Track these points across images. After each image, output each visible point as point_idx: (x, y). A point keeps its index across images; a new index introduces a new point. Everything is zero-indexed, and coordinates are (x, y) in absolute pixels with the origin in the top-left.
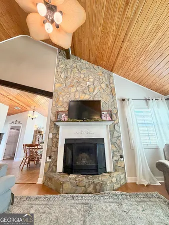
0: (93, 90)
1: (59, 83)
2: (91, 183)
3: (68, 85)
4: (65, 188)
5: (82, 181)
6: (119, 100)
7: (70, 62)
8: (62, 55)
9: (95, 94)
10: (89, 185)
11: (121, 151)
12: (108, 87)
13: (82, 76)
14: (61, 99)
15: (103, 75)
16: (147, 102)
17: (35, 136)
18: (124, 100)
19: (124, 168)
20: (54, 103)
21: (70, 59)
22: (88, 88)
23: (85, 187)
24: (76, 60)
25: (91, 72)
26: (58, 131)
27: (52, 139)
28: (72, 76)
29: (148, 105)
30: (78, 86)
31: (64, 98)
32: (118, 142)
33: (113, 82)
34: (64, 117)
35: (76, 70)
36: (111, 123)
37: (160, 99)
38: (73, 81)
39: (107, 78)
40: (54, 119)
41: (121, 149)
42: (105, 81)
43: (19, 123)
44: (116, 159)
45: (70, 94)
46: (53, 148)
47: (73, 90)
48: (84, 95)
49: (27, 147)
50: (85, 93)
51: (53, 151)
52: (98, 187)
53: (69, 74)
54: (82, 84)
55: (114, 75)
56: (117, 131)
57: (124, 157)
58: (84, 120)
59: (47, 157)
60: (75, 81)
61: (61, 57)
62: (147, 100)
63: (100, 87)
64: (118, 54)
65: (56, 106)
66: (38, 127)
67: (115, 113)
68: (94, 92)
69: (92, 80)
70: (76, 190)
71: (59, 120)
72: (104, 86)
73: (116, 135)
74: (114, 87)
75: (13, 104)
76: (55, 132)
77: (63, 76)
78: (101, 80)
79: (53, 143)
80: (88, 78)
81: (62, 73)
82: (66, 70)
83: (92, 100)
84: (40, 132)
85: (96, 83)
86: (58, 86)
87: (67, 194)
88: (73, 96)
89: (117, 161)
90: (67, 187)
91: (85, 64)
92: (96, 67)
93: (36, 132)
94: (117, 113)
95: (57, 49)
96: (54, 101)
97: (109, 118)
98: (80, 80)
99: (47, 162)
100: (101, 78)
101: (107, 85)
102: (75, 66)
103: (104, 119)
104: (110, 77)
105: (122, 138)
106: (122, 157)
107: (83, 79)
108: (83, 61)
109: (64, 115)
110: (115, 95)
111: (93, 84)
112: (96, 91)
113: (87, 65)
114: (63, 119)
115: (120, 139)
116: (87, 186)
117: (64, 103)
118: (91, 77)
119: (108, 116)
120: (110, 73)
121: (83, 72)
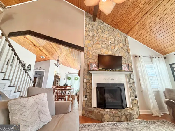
0: (114, 48)
1: (88, 40)
2: (123, 114)
3: (95, 42)
4: (105, 118)
5: (116, 113)
6: (132, 56)
7: (96, 24)
8: (88, 17)
9: (115, 50)
10: (122, 115)
11: (135, 93)
12: (124, 46)
13: (106, 36)
14: (91, 53)
15: (121, 36)
16: (151, 59)
17: (55, 80)
18: (136, 56)
19: (137, 104)
20: (86, 56)
21: (95, 21)
22: (110, 46)
23: (119, 117)
24: (100, 23)
25: (112, 33)
27: (86, 83)
28: (98, 35)
29: (152, 61)
30: (102, 44)
31: (93, 52)
32: (133, 86)
33: (128, 42)
34: (95, 67)
35: (100, 30)
36: (128, 73)
37: (160, 57)
38: (99, 39)
39: (123, 39)
40: (86, 68)
41: (135, 91)
42: (122, 41)
43: (43, 69)
44: (132, 98)
45: (97, 49)
46: (87, 90)
47: (99, 46)
48: (108, 51)
49: (58, 89)
50: (108, 49)
51: (87, 92)
52: (128, 117)
53: (95, 33)
54: (105, 42)
55: (128, 37)
56: (132, 79)
58: (110, 70)
59: (83, 97)
60: (100, 39)
61: (88, 19)
62: (151, 57)
63: (119, 46)
64: (138, 22)
65: (88, 58)
66: (57, 73)
67: (130, 65)
68: (115, 49)
69: (113, 40)
70: (114, 119)
71: (91, 69)
72: (121, 44)
73: (131, 81)
74: (129, 46)
75: (41, 53)
76: (88, 78)
77: (91, 34)
78: (119, 40)
79: (87, 86)
80: (110, 38)
81: (89, 32)
82: (92, 30)
85: (116, 42)
86: (87, 42)
87: (108, 122)
88: (100, 51)
89: (133, 100)
90: (107, 117)
91: (107, 26)
92: (115, 29)
94: (132, 65)
95: (84, 11)
96: (85, 54)
98: (104, 39)
99: (83, 100)
100: (119, 38)
101: (123, 44)
102: (99, 27)
104: (126, 38)
105: (136, 84)
106: (136, 97)
107: (106, 38)
108: (105, 24)
109: (95, 65)
110: (130, 52)
111: (113, 43)
112: (116, 48)
113: (108, 27)
114: (94, 68)
115: (134, 84)
116: (120, 116)
117: (93, 56)
118: (112, 37)
119: (126, 67)
120: (125, 35)
121: (105, 33)
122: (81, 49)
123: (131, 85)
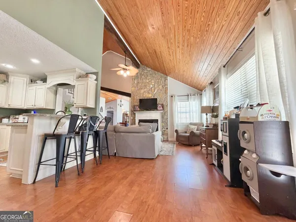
3: (139, 88)
6: (169, 96)
7: (140, 70)
9: (155, 93)
13: (148, 81)
14: (135, 97)
15: (161, 78)
17: (123, 118)
18: (172, 96)
19: (168, 134)
20: (132, 100)
21: (139, 68)
22: (151, 89)
24: (144, 68)
25: (153, 77)
26: (135, 115)
27: (133, 119)
28: (141, 81)
29: (188, 99)
30: (145, 88)
31: (137, 97)
33: (167, 83)
34: (138, 108)
35: (144, 76)
36: (162, 111)
37: (196, 94)
39: (163, 81)
40: (133, 109)
41: (167, 125)
42: (161, 83)
44: (163, 129)
45: (140, 94)
47: (142, 91)
50: (149, 93)
53: (139, 80)
54: (147, 87)
55: (169, 78)
57: (169, 129)
58: (147, 110)
60: (143, 84)
63: (158, 88)
65: (133, 102)
67: (166, 104)
68: (154, 91)
69: (154, 83)
72: (161, 87)
73: (165, 117)
74: (167, 87)
76: (134, 116)
77: (136, 82)
78: (159, 83)
79: (133, 121)
80: (151, 82)
81: (135, 80)
83: (153, 98)
84: (126, 114)
85: (156, 85)
86: (133, 88)
88: (142, 95)
91: (150, 71)
92: (156, 72)
93: (124, 114)
95: (131, 60)
97: (161, 109)
98: (146, 84)
100: (159, 81)
101: (163, 86)
102: (143, 73)
103: (159, 109)
104: (166, 79)
105: (169, 119)
106: (167, 129)
107: (148, 83)
108: (148, 69)
110: (167, 93)
111: (154, 86)
112: (156, 91)
115: (167, 120)
117: (137, 100)
118: (153, 81)
119: (161, 107)
120: (165, 76)
121: (148, 78)
122: (128, 95)
123: (164, 120)
